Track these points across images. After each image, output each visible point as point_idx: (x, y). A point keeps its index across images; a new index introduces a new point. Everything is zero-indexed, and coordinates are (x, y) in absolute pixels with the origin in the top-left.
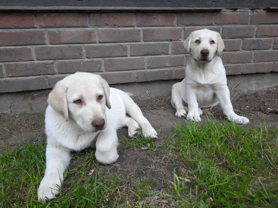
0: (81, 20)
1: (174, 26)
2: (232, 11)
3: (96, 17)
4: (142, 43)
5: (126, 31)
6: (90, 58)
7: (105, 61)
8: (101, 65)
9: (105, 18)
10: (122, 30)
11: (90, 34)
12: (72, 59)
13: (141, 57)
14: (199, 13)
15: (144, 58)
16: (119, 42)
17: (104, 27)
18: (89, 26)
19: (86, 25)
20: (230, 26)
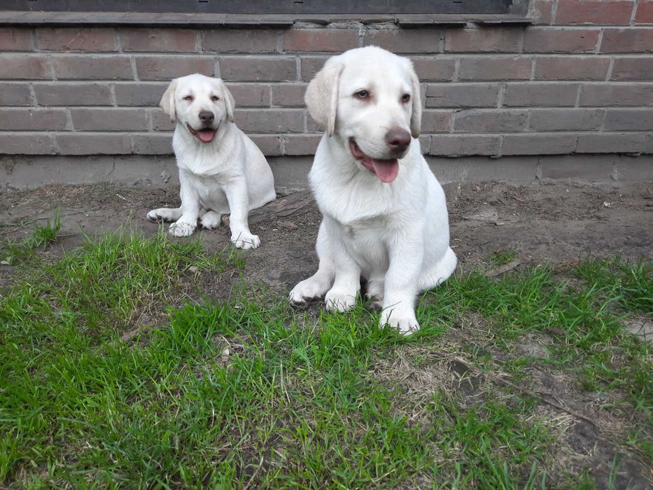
0: (20, 39)
1: (197, 53)
2: (318, 26)
3: (46, 34)
4: (137, 82)
5: (102, 61)
6: (45, 106)
7: (73, 112)
8: (66, 120)
9: (60, 37)
10: (95, 59)
11: (38, 64)
12: (14, 106)
13: (139, 108)
14: (244, 30)
15: (144, 112)
16: (92, 80)
17: (63, 53)
18: (36, 50)
19: (30, 49)
20: (319, 57)
